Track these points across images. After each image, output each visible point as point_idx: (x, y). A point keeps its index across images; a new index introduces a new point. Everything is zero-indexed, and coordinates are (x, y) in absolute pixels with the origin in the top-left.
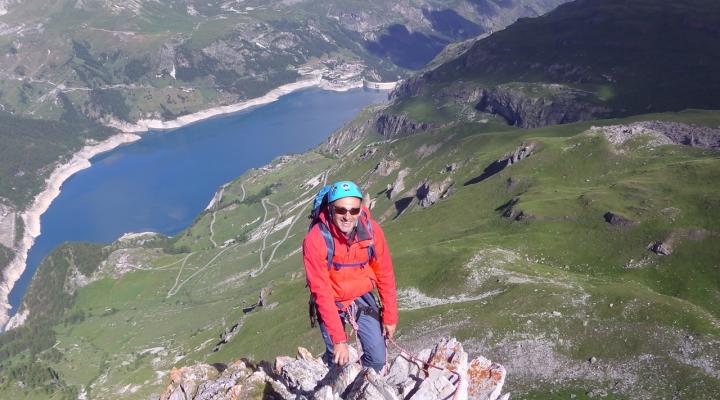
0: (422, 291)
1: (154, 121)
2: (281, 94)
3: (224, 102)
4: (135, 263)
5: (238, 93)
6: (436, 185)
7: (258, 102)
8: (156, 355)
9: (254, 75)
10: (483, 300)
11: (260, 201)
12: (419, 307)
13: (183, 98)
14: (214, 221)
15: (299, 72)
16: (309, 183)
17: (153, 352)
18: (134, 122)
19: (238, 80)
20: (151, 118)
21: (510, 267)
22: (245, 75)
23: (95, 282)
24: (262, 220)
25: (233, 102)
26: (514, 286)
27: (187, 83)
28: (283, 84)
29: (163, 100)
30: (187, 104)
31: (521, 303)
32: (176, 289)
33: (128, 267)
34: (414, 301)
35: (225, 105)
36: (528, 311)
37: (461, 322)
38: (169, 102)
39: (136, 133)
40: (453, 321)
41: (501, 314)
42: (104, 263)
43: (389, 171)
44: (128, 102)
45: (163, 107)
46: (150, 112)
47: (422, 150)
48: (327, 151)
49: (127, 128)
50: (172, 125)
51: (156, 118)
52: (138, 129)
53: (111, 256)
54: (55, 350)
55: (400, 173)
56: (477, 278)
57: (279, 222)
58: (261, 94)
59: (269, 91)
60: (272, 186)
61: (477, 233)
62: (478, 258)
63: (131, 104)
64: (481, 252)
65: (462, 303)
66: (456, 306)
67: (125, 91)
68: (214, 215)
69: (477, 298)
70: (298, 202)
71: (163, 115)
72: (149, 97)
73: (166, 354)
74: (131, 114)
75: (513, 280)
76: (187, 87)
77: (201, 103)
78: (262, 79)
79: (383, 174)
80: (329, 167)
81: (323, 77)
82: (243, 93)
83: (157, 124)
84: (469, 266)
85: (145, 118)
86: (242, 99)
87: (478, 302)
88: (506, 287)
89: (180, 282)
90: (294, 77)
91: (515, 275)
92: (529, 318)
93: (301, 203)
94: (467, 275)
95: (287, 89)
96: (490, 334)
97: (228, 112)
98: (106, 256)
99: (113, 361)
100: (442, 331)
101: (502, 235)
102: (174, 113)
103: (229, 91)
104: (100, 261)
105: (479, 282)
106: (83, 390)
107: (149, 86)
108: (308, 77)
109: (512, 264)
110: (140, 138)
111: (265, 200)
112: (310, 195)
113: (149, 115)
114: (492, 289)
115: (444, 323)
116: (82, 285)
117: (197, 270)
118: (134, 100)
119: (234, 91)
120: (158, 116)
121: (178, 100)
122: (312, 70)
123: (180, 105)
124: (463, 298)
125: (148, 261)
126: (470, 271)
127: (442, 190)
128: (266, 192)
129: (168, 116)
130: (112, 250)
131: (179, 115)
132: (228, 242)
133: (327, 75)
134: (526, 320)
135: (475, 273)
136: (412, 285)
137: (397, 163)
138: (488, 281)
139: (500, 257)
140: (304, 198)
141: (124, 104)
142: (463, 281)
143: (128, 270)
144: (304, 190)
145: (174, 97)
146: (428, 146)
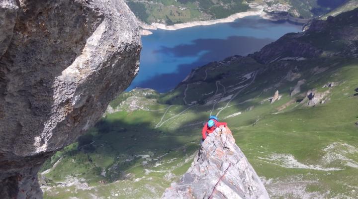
0: (296, 158)
1: (161, 24)
2: (237, 18)
3: (202, 18)
4: (140, 105)
5: (211, 14)
6: (319, 94)
7: (222, 21)
8: (145, 159)
9: (222, 4)
10: (329, 171)
11: (215, 82)
12: (291, 167)
13: (179, 14)
14: (187, 89)
15: (250, 6)
16: (245, 76)
17: (143, 157)
18: (149, 23)
19: (213, 6)
20: (160, 23)
21: (349, 156)
22: (217, 4)
23: (117, 112)
24: (214, 94)
25: (208, 19)
26: (349, 168)
27: (183, 5)
28: (239, 12)
29: (167, 13)
30: (181, 17)
31: (351, 179)
32: (160, 124)
33: (136, 107)
34: (290, 163)
35: (203, 20)
36: (354, 185)
37: (314, 181)
38: (171, 15)
39: (150, 30)
40: (309, 179)
41: (338, 182)
42: (123, 102)
43: (293, 79)
44: (147, 11)
45: (167, 17)
46: (159, 19)
47: (315, 69)
48: (259, 57)
49: (145, 26)
50: (171, 28)
51: (162, 23)
52: (151, 28)
53: (128, 99)
54: (91, 146)
55: (299, 82)
56: (328, 158)
57: (224, 97)
58: (225, 17)
59: (229, 15)
60: (223, 74)
61: (336, 130)
62: (331, 147)
63: (149, 12)
64: (334, 143)
65: (316, 170)
66: (313, 171)
67: (147, 5)
68: (188, 85)
69: (326, 170)
70: (237, 86)
71: (166, 22)
72: (160, 10)
73: (150, 160)
74: (149, 19)
75: (350, 164)
76: (182, 7)
77: (190, 17)
78: (226, 8)
79: (289, 80)
80: (258, 69)
81: (264, 11)
82: (214, 14)
83: (163, 27)
84: (325, 150)
85: (156, 22)
86: (213, 18)
87: (326, 172)
88: (344, 167)
89: (163, 121)
90: (246, 8)
91: (351, 162)
92: (354, 189)
93: (238, 88)
94: (323, 155)
95: (241, 15)
96: (329, 192)
97: (204, 25)
98: (125, 99)
99: (122, 158)
100: (302, 183)
101: (351, 135)
102: (173, 22)
103: (206, 13)
104: (122, 101)
105: (329, 161)
106: (104, 170)
107: (161, 4)
108: (255, 10)
109: (352, 155)
110: (152, 33)
111: (218, 82)
112: (244, 84)
113: (159, 21)
114: (335, 166)
115: (304, 179)
116: (110, 113)
117: (174, 116)
118: (151, 11)
119: (210, 13)
120: (164, 22)
121: (176, 14)
122: (257, 6)
123: (177, 17)
124: (318, 168)
125: (147, 106)
126: (325, 153)
127: (322, 97)
128: (219, 77)
129: (169, 23)
130: (129, 96)
131: (175, 23)
132: (193, 102)
133: (266, 10)
134: (352, 189)
135: (328, 155)
136: (291, 153)
137: (299, 75)
138: (335, 161)
139: (345, 148)
140: (241, 84)
141: (145, 13)
142: (320, 158)
143: (136, 109)
144: (241, 80)
145: (174, 12)
146: (320, 68)
